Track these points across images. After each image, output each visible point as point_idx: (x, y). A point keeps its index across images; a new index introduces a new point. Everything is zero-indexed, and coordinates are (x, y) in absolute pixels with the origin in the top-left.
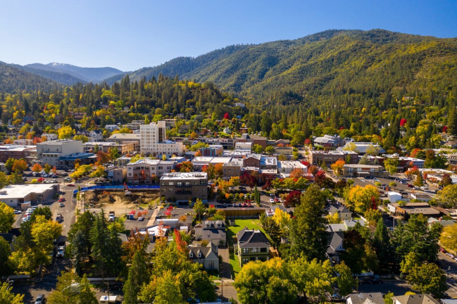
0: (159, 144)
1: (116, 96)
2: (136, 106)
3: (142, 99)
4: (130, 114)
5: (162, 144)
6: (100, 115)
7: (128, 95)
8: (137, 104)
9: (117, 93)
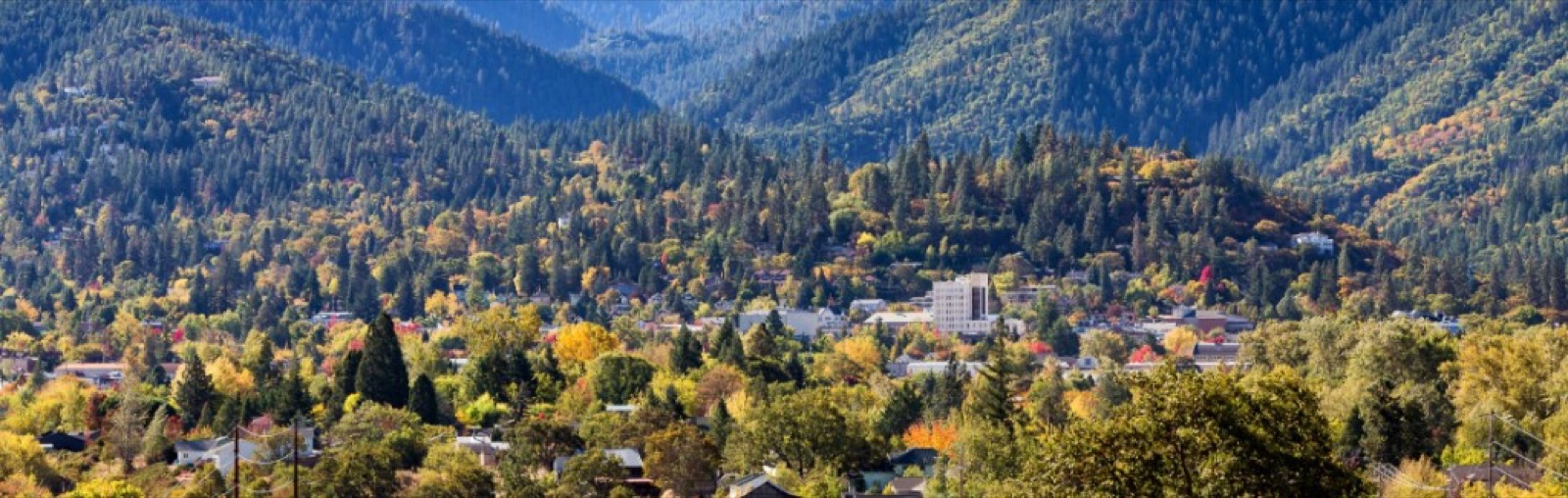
0: (971, 322)
1: (880, 215)
2: (942, 250)
3: (965, 227)
4: (920, 272)
5: (977, 322)
6: (833, 277)
7: (920, 213)
8: (950, 243)
9: (883, 203)
